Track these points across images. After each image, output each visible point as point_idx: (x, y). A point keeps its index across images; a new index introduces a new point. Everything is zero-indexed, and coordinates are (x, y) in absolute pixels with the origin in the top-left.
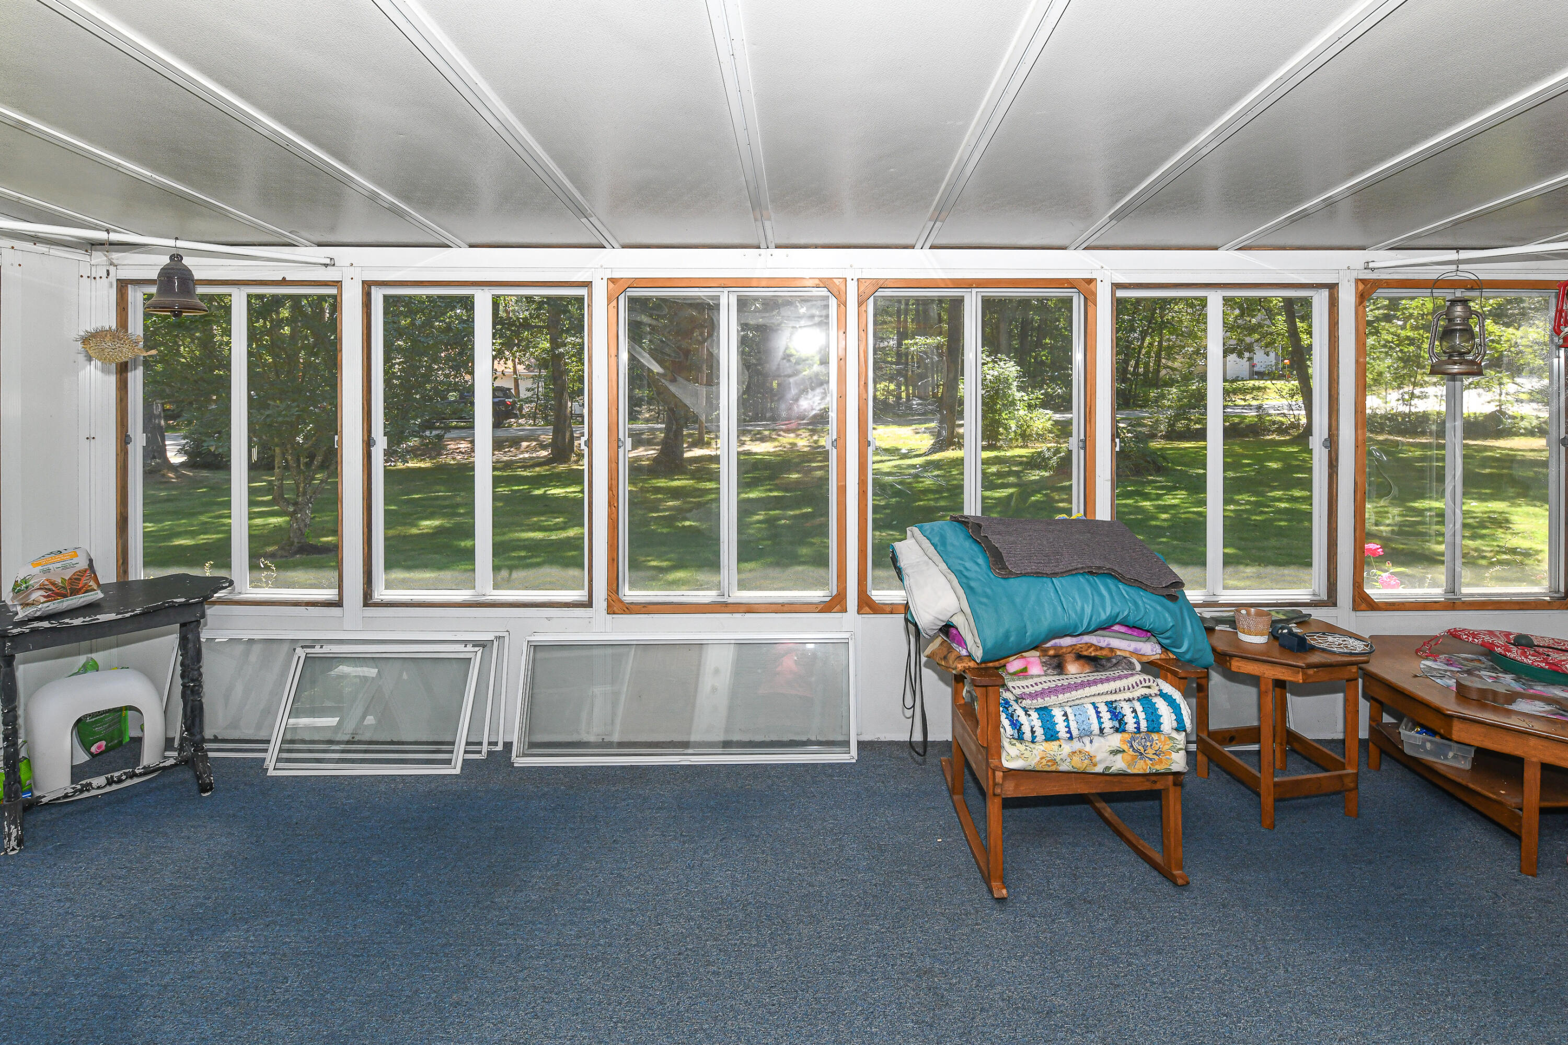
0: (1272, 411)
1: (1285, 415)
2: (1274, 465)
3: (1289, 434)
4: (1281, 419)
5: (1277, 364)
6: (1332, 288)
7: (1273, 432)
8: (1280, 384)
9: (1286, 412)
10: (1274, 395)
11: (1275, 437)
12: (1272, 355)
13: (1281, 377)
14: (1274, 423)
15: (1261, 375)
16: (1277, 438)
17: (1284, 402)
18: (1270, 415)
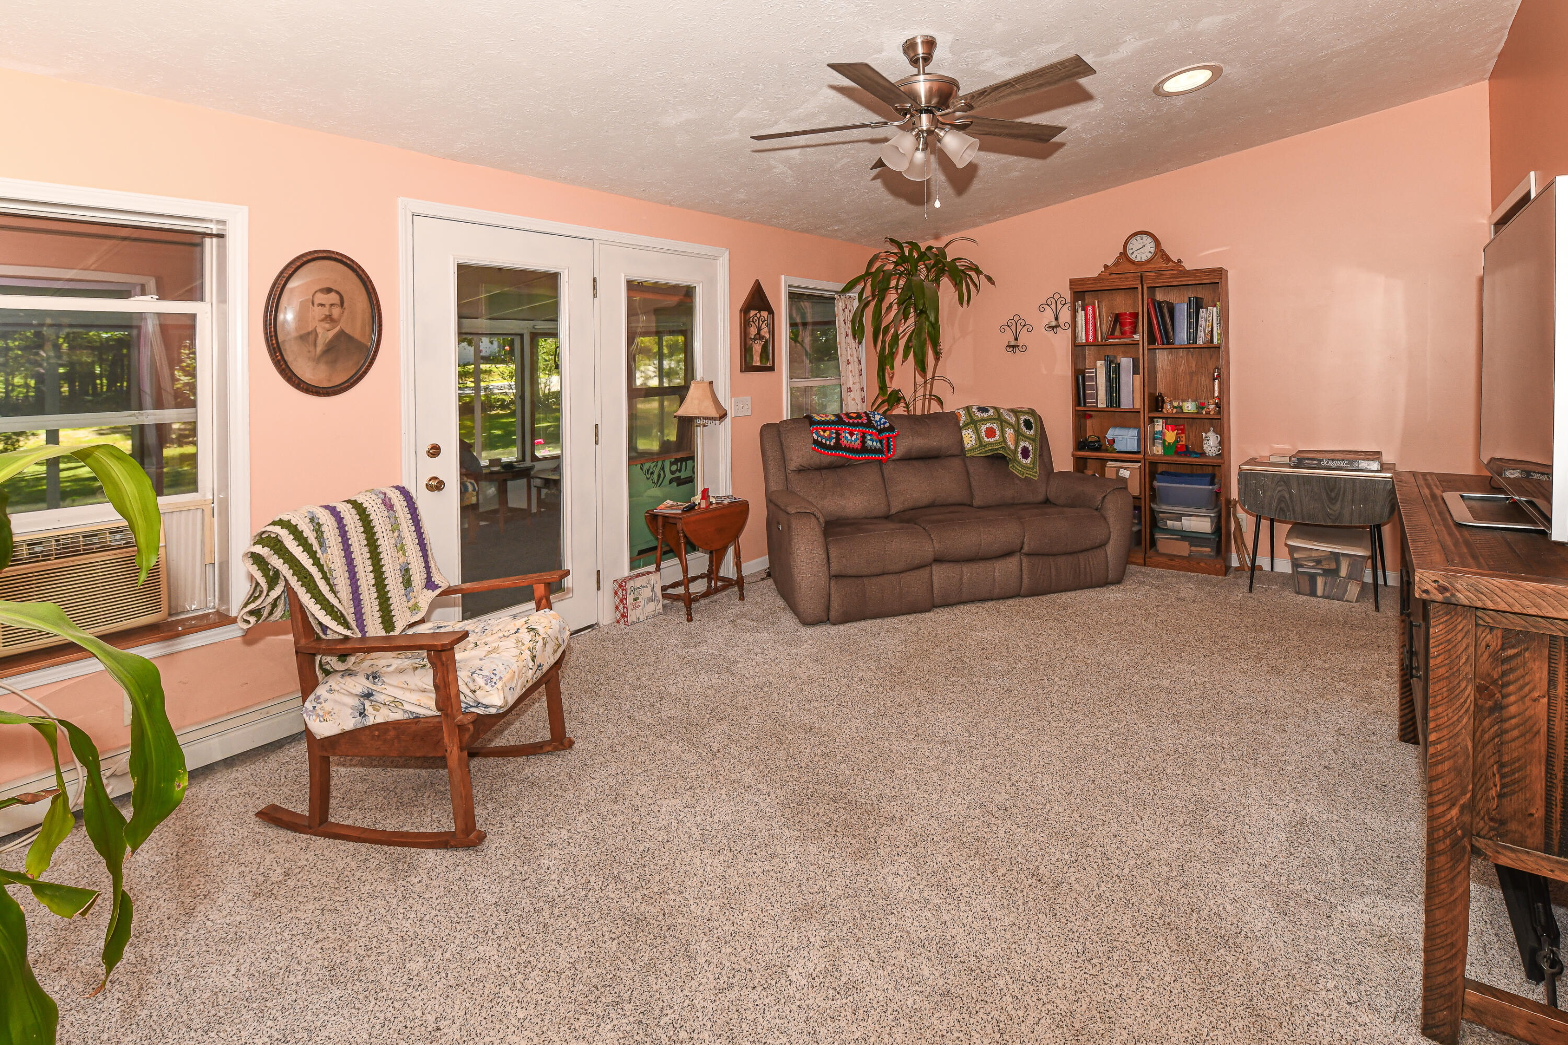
0: (496, 391)
1: (506, 394)
2: (498, 432)
3: (510, 409)
4: (504, 397)
5: (499, 351)
6: (522, 336)
7: (498, 407)
8: (502, 367)
9: (507, 391)
10: (496, 377)
11: (500, 412)
12: (496, 343)
13: (503, 362)
14: (498, 400)
15: (488, 359)
16: (501, 412)
17: (506, 383)
18: (494, 394)
